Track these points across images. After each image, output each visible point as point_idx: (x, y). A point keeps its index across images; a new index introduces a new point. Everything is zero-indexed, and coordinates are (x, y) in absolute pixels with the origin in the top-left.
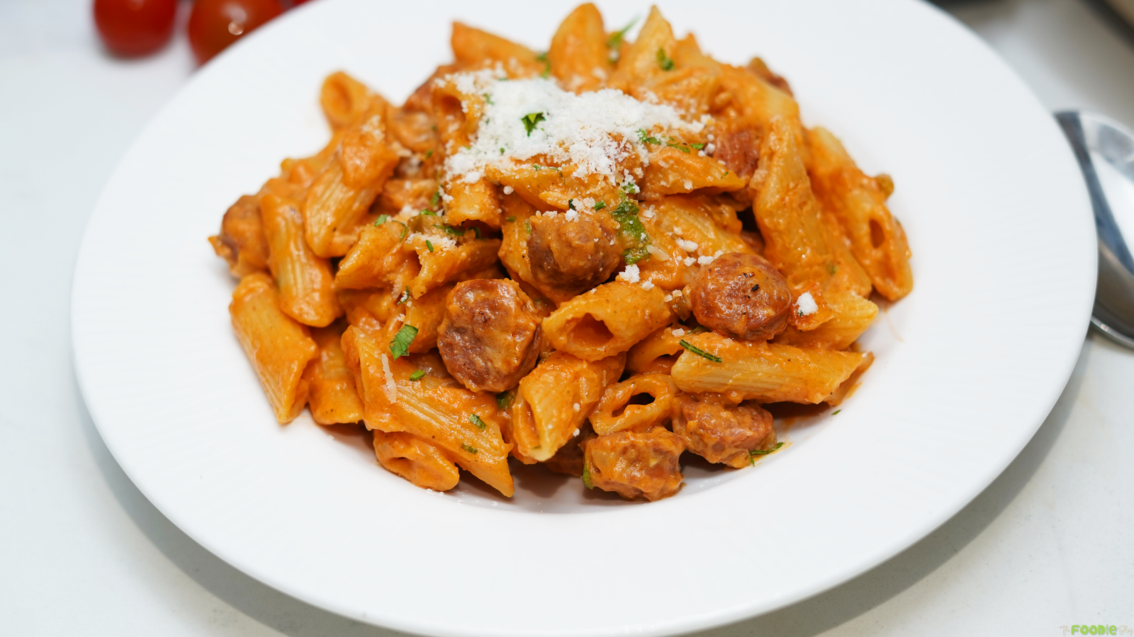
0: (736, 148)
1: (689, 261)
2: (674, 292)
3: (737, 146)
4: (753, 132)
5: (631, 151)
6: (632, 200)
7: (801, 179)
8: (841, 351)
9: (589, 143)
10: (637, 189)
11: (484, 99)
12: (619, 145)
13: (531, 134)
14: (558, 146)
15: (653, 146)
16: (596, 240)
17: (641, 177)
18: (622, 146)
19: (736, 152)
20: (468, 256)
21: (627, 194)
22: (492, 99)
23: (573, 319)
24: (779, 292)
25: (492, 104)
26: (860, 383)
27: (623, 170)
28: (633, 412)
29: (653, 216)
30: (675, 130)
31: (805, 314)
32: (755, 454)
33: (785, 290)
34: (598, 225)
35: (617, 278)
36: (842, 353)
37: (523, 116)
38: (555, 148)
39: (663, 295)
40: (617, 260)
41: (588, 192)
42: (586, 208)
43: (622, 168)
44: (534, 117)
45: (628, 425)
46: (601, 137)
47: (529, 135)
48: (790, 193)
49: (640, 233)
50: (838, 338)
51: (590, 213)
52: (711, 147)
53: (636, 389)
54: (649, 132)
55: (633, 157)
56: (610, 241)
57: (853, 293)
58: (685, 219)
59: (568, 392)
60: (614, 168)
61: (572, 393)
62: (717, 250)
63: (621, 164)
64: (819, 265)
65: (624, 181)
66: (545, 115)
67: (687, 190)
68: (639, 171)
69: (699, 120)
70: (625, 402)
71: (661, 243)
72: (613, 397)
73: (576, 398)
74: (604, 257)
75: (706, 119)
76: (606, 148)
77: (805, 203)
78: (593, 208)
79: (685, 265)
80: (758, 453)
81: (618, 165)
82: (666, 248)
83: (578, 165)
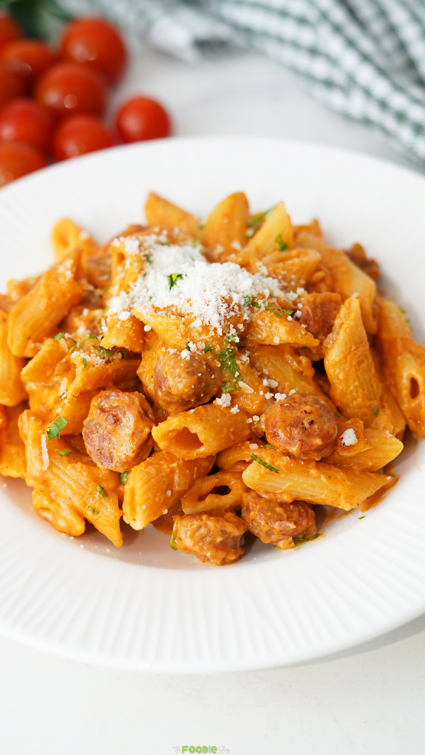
0: (317, 316)
1: (268, 396)
2: (254, 417)
3: (319, 315)
4: (333, 305)
5: (237, 311)
6: (232, 347)
7: (362, 343)
8: (373, 473)
9: (208, 303)
10: (237, 340)
11: (144, 258)
12: (229, 306)
13: (172, 288)
14: (186, 302)
15: (256, 309)
16: (200, 375)
17: (242, 330)
18: (231, 307)
19: (317, 318)
20: (113, 372)
21: (230, 343)
22: (151, 259)
23: (174, 430)
24: (329, 427)
25: (151, 262)
26: (384, 498)
27: (229, 325)
28: (212, 501)
29: (247, 360)
30: (275, 297)
31: (346, 444)
32: (298, 540)
33: (333, 426)
34: (204, 363)
35: (214, 402)
36: (373, 475)
37: (169, 275)
38: (184, 302)
39: (246, 418)
40: (215, 389)
41: (201, 338)
42: (198, 349)
43: (229, 323)
44: (176, 276)
45: (208, 508)
46: (216, 299)
47: (170, 289)
48: (352, 353)
49: (235, 372)
50: (370, 464)
51: (200, 354)
52: (299, 313)
53: (218, 483)
54: (254, 298)
55: (238, 315)
56: (212, 375)
57: (387, 432)
58: (272, 362)
59: (164, 482)
60: (222, 322)
61: (167, 483)
62: (292, 389)
63: (228, 320)
64: (367, 407)
65: (229, 332)
66: (184, 276)
67: (275, 343)
68: (241, 326)
69: (295, 291)
70: (209, 491)
71: (250, 380)
72: (200, 487)
73: (170, 486)
74: (205, 386)
75: (301, 291)
76: (219, 308)
77: (362, 362)
78: (203, 350)
79: (265, 398)
80: (300, 540)
81: (226, 321)
82: (254, 384)
83: (197, 318)
